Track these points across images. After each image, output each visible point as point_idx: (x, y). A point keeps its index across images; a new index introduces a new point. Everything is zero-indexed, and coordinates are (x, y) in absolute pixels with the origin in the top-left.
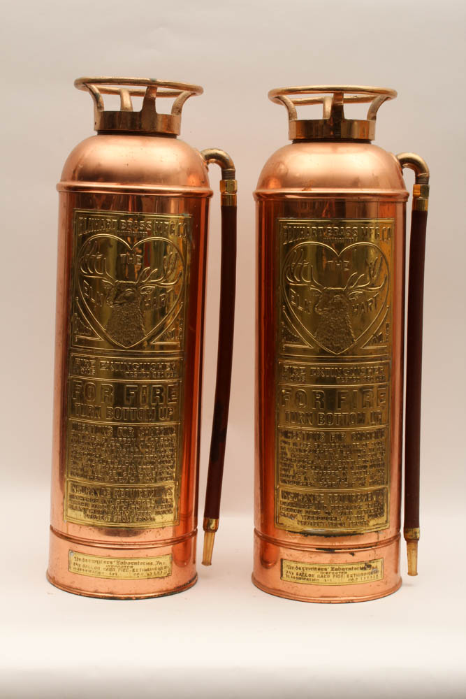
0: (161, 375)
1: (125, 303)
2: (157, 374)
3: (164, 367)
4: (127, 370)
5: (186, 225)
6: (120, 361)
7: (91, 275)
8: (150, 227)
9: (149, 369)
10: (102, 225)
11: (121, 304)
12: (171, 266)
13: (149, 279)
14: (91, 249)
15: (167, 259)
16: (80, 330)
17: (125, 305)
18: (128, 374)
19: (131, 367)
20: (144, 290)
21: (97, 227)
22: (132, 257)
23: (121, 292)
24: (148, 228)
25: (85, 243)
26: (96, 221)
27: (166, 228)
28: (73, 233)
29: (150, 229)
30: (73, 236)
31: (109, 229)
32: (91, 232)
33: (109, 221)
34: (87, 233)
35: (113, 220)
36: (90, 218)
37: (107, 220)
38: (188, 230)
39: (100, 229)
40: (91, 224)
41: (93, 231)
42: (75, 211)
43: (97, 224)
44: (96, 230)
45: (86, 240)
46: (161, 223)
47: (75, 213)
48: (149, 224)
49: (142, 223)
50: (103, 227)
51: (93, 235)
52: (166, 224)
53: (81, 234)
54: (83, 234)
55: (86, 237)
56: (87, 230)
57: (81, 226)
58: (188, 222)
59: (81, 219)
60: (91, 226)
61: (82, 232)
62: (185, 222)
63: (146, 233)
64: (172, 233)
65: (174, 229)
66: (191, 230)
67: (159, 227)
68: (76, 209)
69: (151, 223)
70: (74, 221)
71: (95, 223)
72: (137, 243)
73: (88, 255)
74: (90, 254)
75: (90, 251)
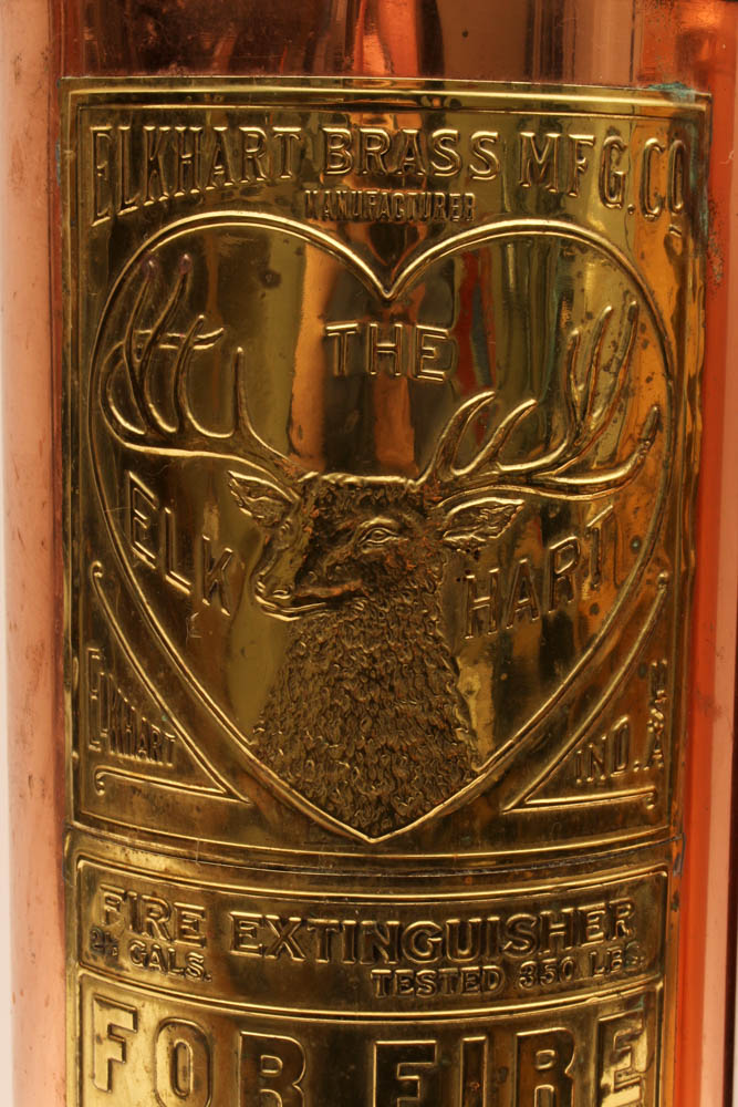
0: (562, 971)
1: (356, 594)
2: (540, 968)
3: (577, 928)
4: (376, 958)
5: (680, 150)
6: (339, 908)
7: (168, 441)
8: (488, 163)
9: (496, 949)
10: (221, 159)
11: (335, 603)
12: (606, 380)
13: (492, 459)
14: (161, 296)
15: (587, 345)
16: (121, 741)
17: (361, 605)
18: (387, 982)
19: (400, 944)
20: (466, 520)
21: (188, 175)
22: (392, 335)
23: (335, 539)
24: (478, 169)
25: (125, 269)
26: (182, 142)
27: (581, 165)
28: (64, 211)
29: (488, 172)
30: (65, 232)
31: (259, 179)
32: (157, 203)
33: (256, 136)
34: (134, 208)
35: (276, 129)
36: (151, 125)
37: (243, 132)
38: (692, 176)
39: (209, 185)
40: (156, 160)
41: (171, 200)
42: (67, 96)
43: (189, 156)
44: (187, 189)
45: (135, 252)
46: (553, 139)
47: (67, 101)
48: (482, 144)
49: (445, 140)
50: (222, 172)
51: (172, 221)
52: (580, 145)
53: (107, 215)
54: (115, 218)
55: (134, 235)
56: (135, 192)
57: (102, 171)
58: (693, 132)
59: (100, 135)
60: (158, 170)
61: (110, 206)
62: (677, 135)
63: (470, 199)
64: (612, 195)
65: (620, 173)
66: (704, 178)
67: (541, 162)
68: (70, 81)
69: (499, 136)
70: (64, 147)
71: (176, 149)
72: (418, 257)
73: (148, 331)
74: (157, 324)
75: (156, 307)
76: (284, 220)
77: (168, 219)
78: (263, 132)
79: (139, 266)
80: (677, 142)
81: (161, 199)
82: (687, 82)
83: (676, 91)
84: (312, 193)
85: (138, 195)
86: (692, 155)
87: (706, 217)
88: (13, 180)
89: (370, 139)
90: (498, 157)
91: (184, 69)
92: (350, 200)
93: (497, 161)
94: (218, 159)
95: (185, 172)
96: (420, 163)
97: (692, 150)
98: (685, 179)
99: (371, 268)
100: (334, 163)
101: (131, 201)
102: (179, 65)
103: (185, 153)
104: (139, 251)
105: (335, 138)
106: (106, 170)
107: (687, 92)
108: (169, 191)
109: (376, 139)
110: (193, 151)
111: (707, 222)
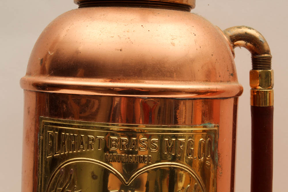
8: (155, 147)
10: (82, 144)
21: (73, 147)
24: (153, 149)
25: (55, 171)
26: (72, 138)
27: (181, 147)
28: (40, 153)
29: (155, 150)
30: (39, 158)
31: (92, 150)
32: (65, 154)
33: (92, 138)
34: (58, 154)
35: (98, 137)
36: (64, 133)
37: (88, 137)
38: (213, 147)
39: (79, 150)
40: (65, 142)
41: (68, 154)
42: (41, 121)
43: (73, 142)
44: (73, 151)
45: (58, 166)
46: (173, 140)
47: (41, 123)
48: (154, 142)
49: (143, 141)
50: (82, 147)
51: (69, 159)
52: (181, 142)
53: (51, 155)
54: (53, 156)
55: (58, 162)
56: (59, 150)
57: (50, 143)
58: (213, 136)
59: (50, 133)
60: (65, 145)
61: (52, 153)
62: (209, 137)
63: (150, 157)
64: (190, 155)
65: (192, 149)
66: (216, 147)
67: (170, 147)
68: (43, 118)
69: (158, 140)
70: (40, 135)
71: (70, 140)
72: (135, 172)
73: (61, 189)
74: (63, 187)
75: (63, 182)
76: (99, 161)
77: (67, 158)
78: (94, 137)
79: (59, 170)
80: (209, 139)
81: (66, 153)
82: (212, 123)
83: (208, 125)
84: (107, 154)
85: (60, 151)
86: (213, 142)
87: (217, 158)
88: (26, 140)
89: (123, 140)
90: (158, 146)
91: (73, 118)
92: (117, 157)
93: (158, 147)
94: (81, 144)
95: (72, 146)
96: (136, 147)
97: (213, 140)
98: (211, 149)
99: (122, 175)
100: (113, 147)
101: (57, 153)
102: (72, 117)
103: (73, 141)
104: (59, 166)
105: (113, 140)
106: (51, 143)
107: (211, 125)
108: (68, 151)
109: (124, 140)
110: (75, 140)
111: (217, 159)
